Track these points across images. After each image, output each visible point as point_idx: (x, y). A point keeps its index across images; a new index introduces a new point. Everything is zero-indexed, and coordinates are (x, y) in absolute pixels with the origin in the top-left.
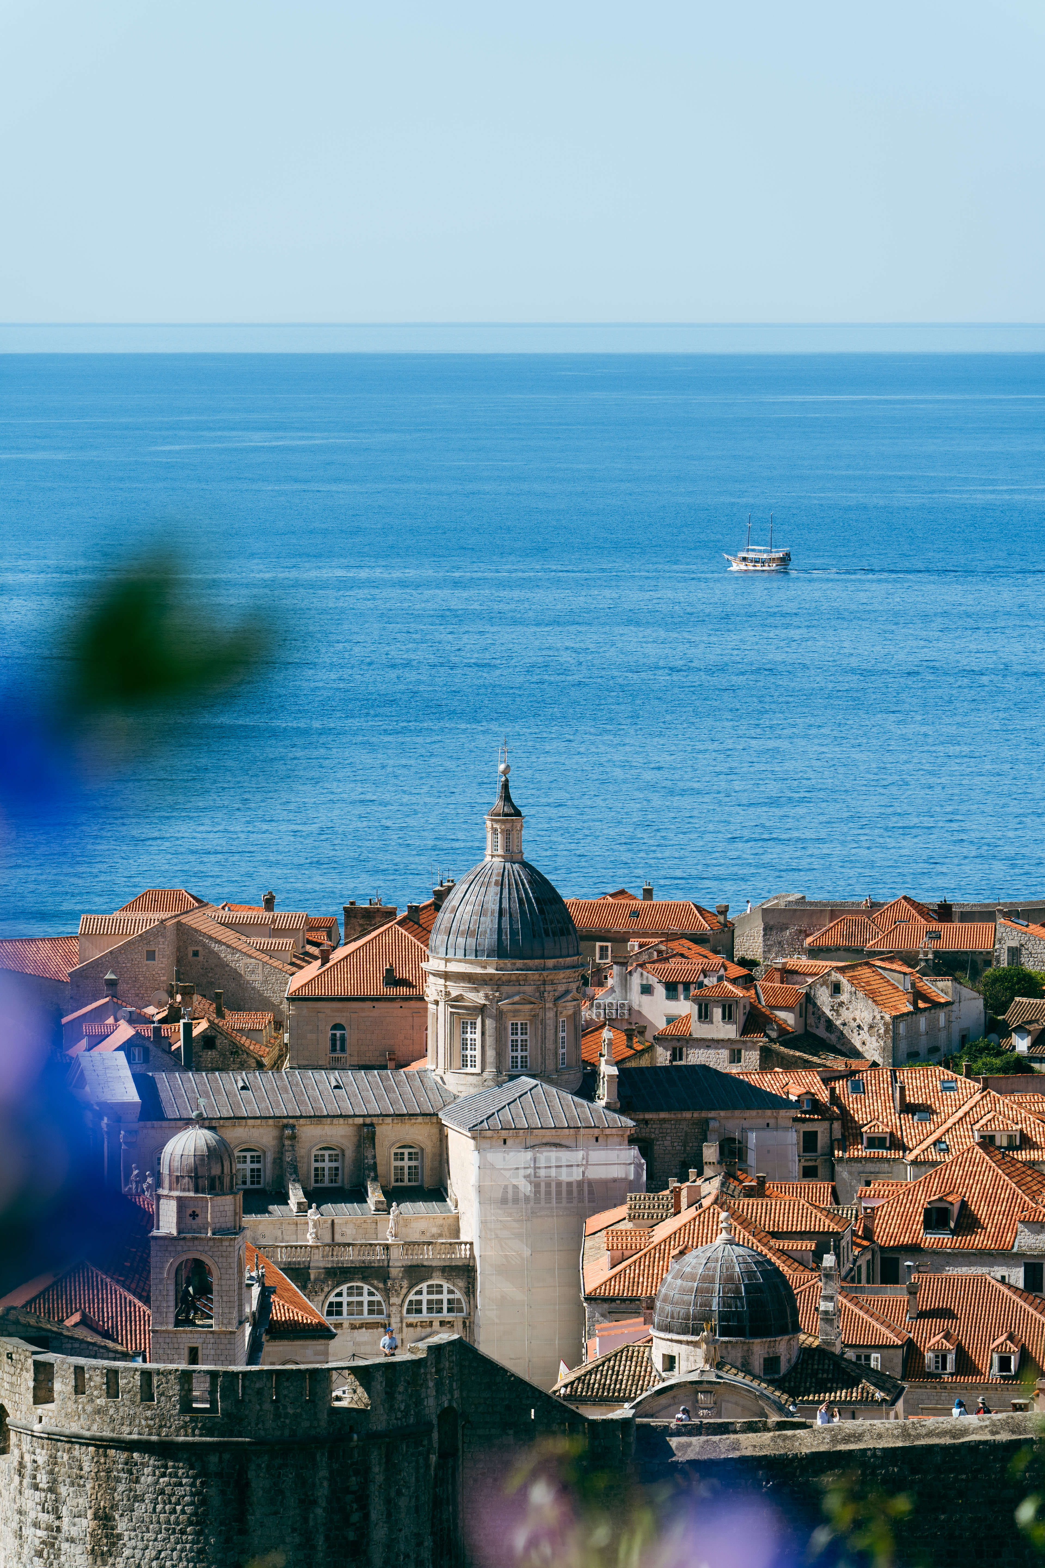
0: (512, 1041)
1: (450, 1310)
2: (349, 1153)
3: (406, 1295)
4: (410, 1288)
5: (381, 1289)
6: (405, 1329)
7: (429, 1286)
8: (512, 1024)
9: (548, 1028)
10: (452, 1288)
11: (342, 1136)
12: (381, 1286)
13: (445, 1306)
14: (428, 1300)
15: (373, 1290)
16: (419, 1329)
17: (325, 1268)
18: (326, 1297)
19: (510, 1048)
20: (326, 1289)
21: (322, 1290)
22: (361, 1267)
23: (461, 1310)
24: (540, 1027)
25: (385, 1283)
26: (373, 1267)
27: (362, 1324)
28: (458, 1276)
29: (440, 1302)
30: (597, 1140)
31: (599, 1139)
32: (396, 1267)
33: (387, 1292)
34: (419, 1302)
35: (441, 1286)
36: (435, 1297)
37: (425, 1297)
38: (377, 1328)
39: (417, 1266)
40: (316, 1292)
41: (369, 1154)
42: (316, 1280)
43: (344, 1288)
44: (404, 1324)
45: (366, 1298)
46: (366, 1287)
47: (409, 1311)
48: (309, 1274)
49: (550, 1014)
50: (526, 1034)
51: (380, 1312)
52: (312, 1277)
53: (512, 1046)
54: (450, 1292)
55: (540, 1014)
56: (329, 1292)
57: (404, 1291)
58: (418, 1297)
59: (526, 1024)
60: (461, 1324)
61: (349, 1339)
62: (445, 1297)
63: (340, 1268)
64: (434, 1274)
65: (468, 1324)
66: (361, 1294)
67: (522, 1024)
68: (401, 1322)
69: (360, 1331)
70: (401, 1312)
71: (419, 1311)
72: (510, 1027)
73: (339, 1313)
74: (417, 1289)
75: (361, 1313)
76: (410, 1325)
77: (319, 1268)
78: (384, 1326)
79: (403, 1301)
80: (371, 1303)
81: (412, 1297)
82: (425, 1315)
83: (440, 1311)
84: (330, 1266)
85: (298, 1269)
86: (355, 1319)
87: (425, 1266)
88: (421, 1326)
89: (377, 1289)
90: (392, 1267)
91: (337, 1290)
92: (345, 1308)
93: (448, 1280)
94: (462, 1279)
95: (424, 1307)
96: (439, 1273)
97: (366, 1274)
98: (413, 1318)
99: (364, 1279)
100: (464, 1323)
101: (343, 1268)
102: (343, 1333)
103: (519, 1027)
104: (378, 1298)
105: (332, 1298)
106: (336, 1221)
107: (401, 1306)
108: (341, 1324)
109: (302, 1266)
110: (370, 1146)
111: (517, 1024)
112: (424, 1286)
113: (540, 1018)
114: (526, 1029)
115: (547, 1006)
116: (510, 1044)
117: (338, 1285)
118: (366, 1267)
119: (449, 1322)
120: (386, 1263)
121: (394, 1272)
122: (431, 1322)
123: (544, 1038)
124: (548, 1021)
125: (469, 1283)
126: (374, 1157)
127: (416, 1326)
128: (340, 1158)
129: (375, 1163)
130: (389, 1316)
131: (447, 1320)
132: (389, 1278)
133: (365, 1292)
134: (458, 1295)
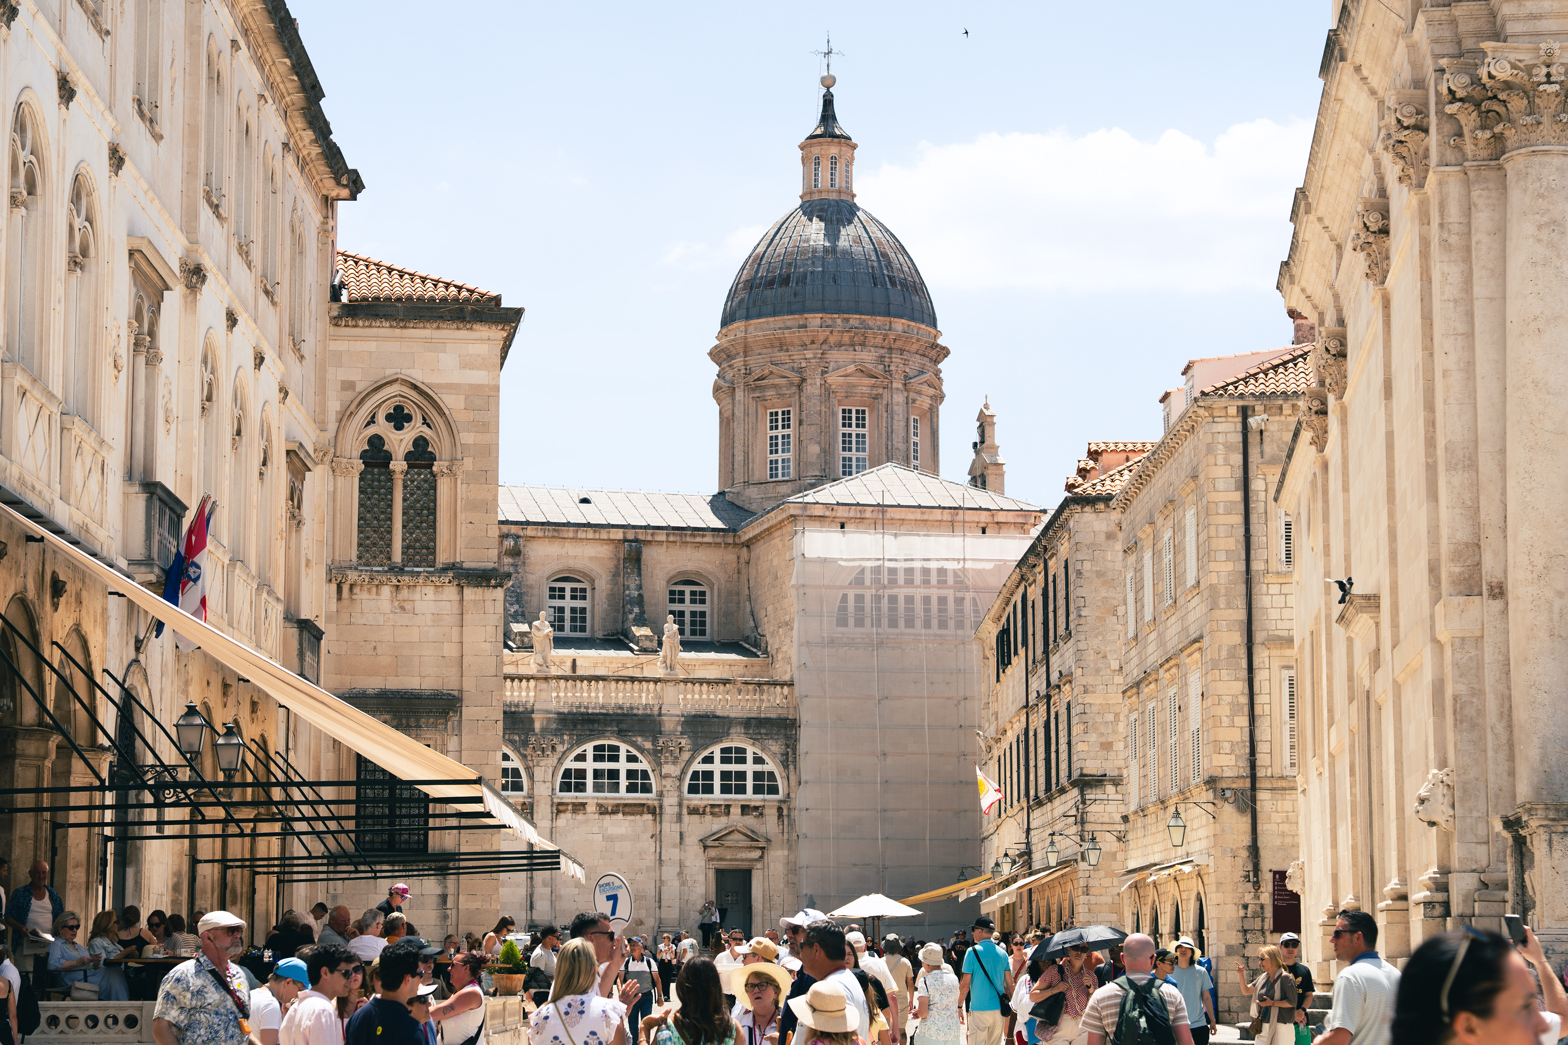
0: (844, 435)
1: (757, 790)
2: (603, 585)
3: (689, 762)
4: (695, 751)
5: (648, 750)
6: (686, 818)
7: (723, 751)
8: (844, 411)
9: (896, 417)
10: (760, 754)
11: (591, 559)
12: (648, 745)
13: (750, 783)
14: (722, 773)
15: (635, 752)
16: (708, 818)
17: (559, 713)
18: (560, 761)
19: (841, 445)
20: (560, 748)
21: (553, 749)
22: (618, 715)
23: (774, 790)
24: (885, 414)
25: (655, 741)
26: (635, 715)
27: (618, 805)
28: (770, 736)
29: (742, 775)
30: (984, 532)
31: (987, 530)
32: (672, 715)
33: (656, 755)
34: (709, 775)
35: (744, 751)
36: (733, 767)
37: (717, 767)
38: (641, 814)
39: (707, 716)
40: (543, 750)
41: (633, 583)
42: (544, 730)
43: (589, 748)
44: (685, 811)
45: (623, 766)
46: (624, 748)
47: (693, 789)
48: (532, 721)
49: (899, 398)
50: (864, 426)
51: (647, 789)
52: (537, 726)
53: (844, 442)
54: (758, 760)
55: (885, 395)
56: (564, 753)
57: (686, 756)
58: (707, 767)
59: (864, 412)
60: (774, 812)
61: (595, 830)
62: (749, 768)
63: (582, 714)
64: (733, 731)
65: (785, 812)
66: (615, 758)
67: (857, 412)
68: (680, 805)
69: (614, 817)
70: (679, 788)
71: (709, 789)
72: (840, 415)
73: (580, 787)
74: (706, 753)
75: (615, 788)
76: (694, 811)
77: (548, 712)
78: (652, 811)
79: (683, 772)
80: (631, 774)
81: (698, 766)
82: (717, 796)
83: (742, 790)
84: (566, 711)
85: (514, 713)
86: (606, 798)
87: (718, 717)
88: (712, 814)
89: (641, 750)
90: (665, 715)
91: (579, 751)
92: (590, 780)
93: (755, 739)
94: (776, 740)
95: (717, 783)
96: (740, 729)
97: (624, 726)
98: (699, 799)
99: (621, 734)
100: (780, 809)
101: (588, 714)
102: (587, 821)
103: (854, 415)
104: (643, 765)
105: (570, 764)
106: (578, 663)
107: (680, 779)
108: (584, 805)
109: (521, 709)
110: (633, 572)
111: (850, 411)
112: (716, 750)
113: (885, 402)
114: (864, 419)
115: (895, 385)
116: (840, 439)
117: (579, 743)
118: (624, 715)
119: (756, 808)
120: (656, 709)
121: (669, 724)
122: (728, 807)
123: (890, 433)
124: (896, 408)
125: (787, 746)
126: (640, 587)
127: (704, 813)
128: (588, 594)
129: (641, 596)
130: (661, 794)
131: (753, 804)
132: (660, 733)
133: (623, 755)
134: (770, 766)
